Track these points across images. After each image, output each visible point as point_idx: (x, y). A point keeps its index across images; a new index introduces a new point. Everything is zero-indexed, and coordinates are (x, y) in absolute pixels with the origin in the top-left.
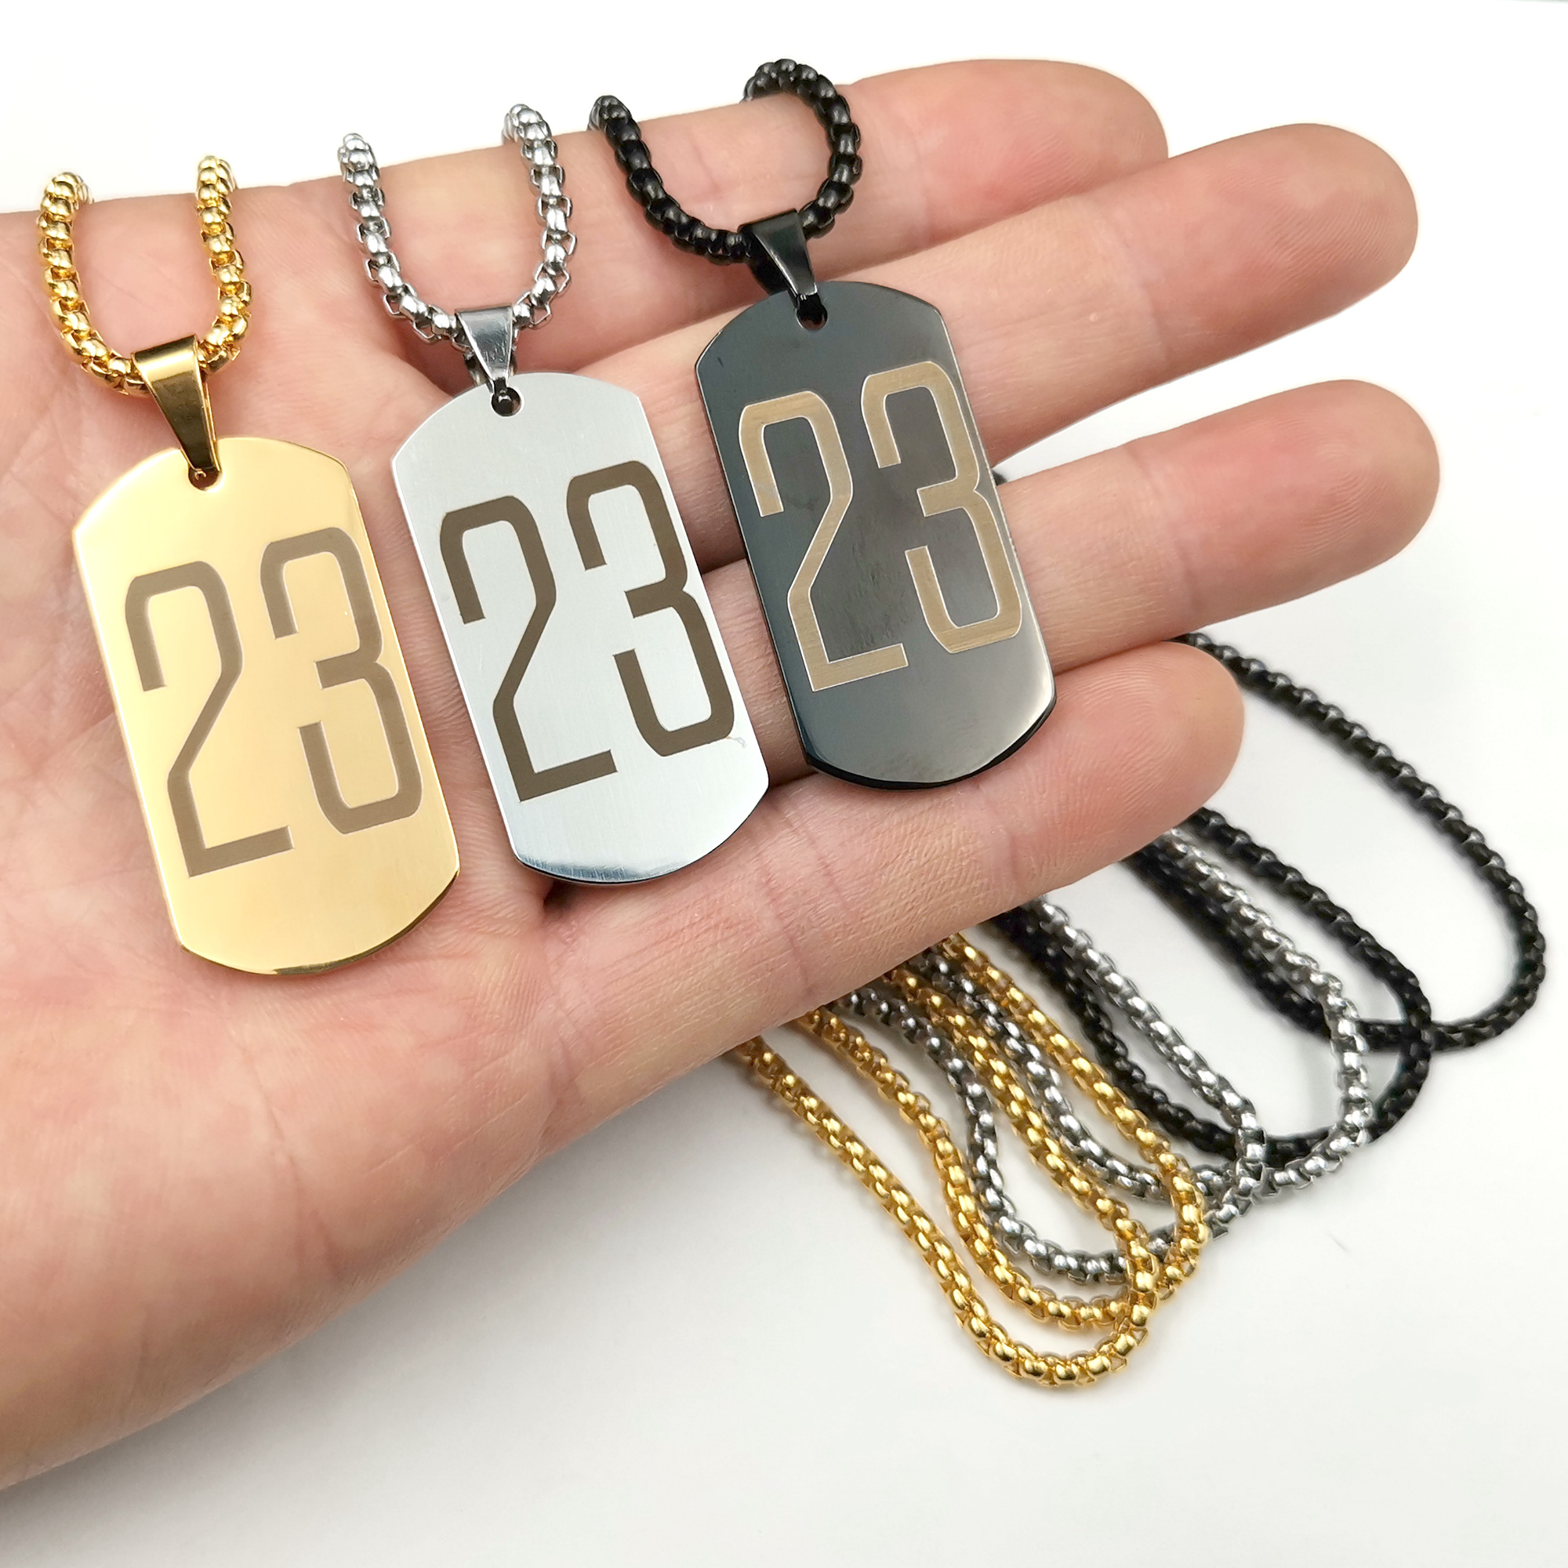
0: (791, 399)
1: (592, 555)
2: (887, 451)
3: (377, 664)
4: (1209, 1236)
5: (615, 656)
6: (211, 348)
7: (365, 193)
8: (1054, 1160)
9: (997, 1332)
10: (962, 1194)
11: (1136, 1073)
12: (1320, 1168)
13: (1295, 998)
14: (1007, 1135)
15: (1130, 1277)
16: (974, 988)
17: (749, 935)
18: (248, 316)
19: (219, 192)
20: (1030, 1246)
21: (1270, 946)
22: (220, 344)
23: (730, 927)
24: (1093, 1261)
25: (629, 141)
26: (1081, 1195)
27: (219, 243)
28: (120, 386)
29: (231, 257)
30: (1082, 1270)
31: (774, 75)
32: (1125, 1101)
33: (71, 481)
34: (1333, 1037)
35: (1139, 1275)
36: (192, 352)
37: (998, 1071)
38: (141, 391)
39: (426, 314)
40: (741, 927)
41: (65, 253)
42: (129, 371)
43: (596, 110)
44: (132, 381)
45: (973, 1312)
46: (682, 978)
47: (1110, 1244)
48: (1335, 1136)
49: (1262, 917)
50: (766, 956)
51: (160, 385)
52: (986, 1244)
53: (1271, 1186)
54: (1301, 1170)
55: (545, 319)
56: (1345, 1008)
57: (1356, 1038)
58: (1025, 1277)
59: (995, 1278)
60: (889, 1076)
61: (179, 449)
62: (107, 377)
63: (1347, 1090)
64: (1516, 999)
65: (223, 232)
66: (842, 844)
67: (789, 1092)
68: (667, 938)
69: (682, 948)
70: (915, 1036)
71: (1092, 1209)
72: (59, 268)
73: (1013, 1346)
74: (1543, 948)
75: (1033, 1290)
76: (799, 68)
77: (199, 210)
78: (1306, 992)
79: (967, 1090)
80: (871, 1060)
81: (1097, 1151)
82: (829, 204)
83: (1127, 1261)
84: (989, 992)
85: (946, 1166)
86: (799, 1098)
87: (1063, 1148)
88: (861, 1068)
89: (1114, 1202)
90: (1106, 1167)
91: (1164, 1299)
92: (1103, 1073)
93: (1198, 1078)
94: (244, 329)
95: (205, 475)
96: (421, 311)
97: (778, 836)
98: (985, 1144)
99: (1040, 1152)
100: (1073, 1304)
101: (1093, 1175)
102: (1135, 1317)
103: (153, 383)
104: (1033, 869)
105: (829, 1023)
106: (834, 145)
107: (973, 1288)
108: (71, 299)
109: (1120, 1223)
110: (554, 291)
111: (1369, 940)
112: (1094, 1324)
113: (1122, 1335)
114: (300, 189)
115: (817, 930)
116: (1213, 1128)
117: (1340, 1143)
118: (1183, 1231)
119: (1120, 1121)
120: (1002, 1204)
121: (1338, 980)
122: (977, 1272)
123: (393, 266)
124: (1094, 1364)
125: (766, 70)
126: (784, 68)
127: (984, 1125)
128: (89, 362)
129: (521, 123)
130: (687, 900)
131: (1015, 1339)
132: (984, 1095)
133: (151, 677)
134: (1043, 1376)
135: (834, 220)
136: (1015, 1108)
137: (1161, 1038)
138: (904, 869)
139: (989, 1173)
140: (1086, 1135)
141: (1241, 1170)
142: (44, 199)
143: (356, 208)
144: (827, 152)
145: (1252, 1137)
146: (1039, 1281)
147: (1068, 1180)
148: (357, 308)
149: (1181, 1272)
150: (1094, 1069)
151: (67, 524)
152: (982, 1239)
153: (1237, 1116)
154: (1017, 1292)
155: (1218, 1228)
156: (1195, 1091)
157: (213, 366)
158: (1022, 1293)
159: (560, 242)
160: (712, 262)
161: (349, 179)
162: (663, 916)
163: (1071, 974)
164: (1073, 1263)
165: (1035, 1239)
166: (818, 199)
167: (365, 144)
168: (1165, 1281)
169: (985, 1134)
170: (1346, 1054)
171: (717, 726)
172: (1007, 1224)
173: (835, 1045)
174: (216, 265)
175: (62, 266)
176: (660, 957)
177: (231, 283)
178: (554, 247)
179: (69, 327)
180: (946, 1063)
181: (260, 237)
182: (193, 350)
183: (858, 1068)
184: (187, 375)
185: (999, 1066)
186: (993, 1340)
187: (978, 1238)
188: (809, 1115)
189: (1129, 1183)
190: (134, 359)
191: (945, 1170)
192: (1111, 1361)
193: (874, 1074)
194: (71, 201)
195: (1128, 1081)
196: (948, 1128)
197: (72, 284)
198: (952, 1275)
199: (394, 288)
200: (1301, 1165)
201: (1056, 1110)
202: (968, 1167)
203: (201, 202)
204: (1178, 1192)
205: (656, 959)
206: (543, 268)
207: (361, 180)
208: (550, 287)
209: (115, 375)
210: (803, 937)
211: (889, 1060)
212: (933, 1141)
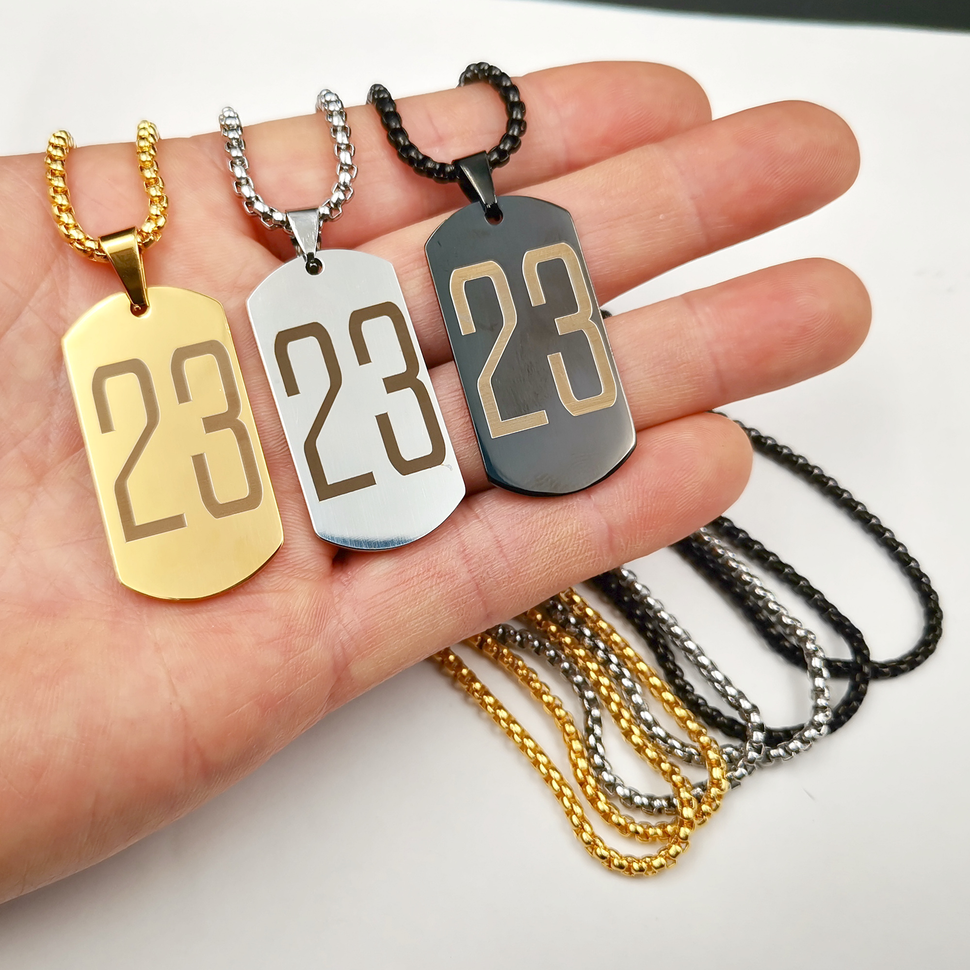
0: (481, 266)
1: (363, 357)
2: (537, 296)
3: (237, 420)
4: (729, 788)
5: (376, 416)
6: (145, 234)
7: (234, 143)
8: (636, 739)
9: (598, 841)
10: (580, 758)
11: (688, 687)
12: (798, 748)
13: (787, 644)
14: (608, 722)
15: (680, 811)
16: (591, 633)
17: (451, 582)
18: (166, 216)
19: (150, 143)
20: (619, 790)
21: (773, 612)
22: (150, 232)
23: (441, 577)
24: (657, 800)
25: (389, 112)
26: (652, 761)
27: (150, 172)
28: (92, 256)
29: (156, 180)
30: (651, 806)
31: (476, 71)
32: (680, 704)
33: (62, 311)
34: (809, 668)
35: (685, 809)
36: (134, 237)
37: (604, 684)
38: (104, 259)
39: (269, 213)
40: (447, 577)
41: (62, 178)
42: (97, 248)
43: (371, 92)
44: (99, 254)
45: (584, 829)
46: (412, 606)
47: (669, 790)
48: (808, 729)
49: (769, 594)
50: (461, 594)
51: (115, 256)
52: (593, 788)
53: (768, 758)
54: (786, 748)
55: (339, 215)
56: (817, 650)
57: (823, 669)
58: (616, 809)
59: (597, 809)
60: (538, 685)
61: (125, 293)
62: (84, 251)
63: (816, 700)
64: (923, 648)
65: (152, 166)
66: (508, 529)
67: (477, 693)
68: (404, 583)
69: (412, 589)
70: (554, 661)
71: (658, 769)
72: (57, 187)
73: (607, 850)
74: (941, 617)
75: (621, 817)
76: (491, 68)
77: (138, 153)
78: (794, 641)
79: (584, 694)
80: (528, 675)
81: (663, 734)
82: (507, 148)
83: (678, 800)
84: (600, 636)
85: (571, 740)
86: (482, 697)
87: (642, 731)
88: (521, 680)
89: (672, 765)
90: (668, 744)
91: (700, 824)
92: (668, 687)
93: (726, 691)
94: (164, 223)
95: (140, 308)
96: (265, 211)
97: (471, 523)
98: (594, 728)
99: (628, 734)
100: (645, 826)
101: (659, 748)
102: (682, 835)
103: (110, 254)
104: (622, 546)
105: (502, 651)
106: (510, 113)
107: (585, 814)
108: (64, 205)
109: (674, 777)
110: (344, 200)
111: (834, 610)
112: (657, 839)
113: (674, 846)
114: (196, 140)
115: (492, 579)
116: (734, 721)
117: (811, 733)
118: (713, 783)
119: (677, 716)
120: (604, 765)
121: (813, 634)
122: (587, 805)
123: (250, 185)
124: (656, 863)
125: (472, 68)
126: (482, 68)
127: (594, 716)
128: (74, 242)
129: (326, 101)
130: (415, 561)
131: (608, 846)
132: (595, 698)
133: (106, 425)
134: (625, 869)
135: (509, 157)
136: (614, 707)
137: (704, 667)
138: (545, 544)
139: (596, 745)
140: (656, 724)
141: (750, 747)
142: (49, 146)
143: (229, 151)
144: (505, 118)
145: (757, 728)
146: (624, 812)
147: (644, 751)
148: (229, 211)
149: (710, 808)
150: (663, 685)
151: (58, 336)
152: (590, 785)
153: (748, 715)
154: (611, 819)
155: (735, 783)
156: (724, 699)
157: (145, 245)
158: (614, 818)
159: (347, 171)
160: (436, 182)
161: (225, 134)
162: (401, 570)
163: (650, 626)
164: (645, 801)
165: (623, 786)
166: (499, 145)
167: (235, 113)
168: (701, 813)
169: (595, 722)
170: (816, 679)
171: (436, 458)
172: (606, 776)
173: (506, 666)
174: (148, 185)
175: (59, 186)
176: (399, 594)
177: (156, 196)
178: (344, 173)
179: (62, 221)
180: (573, 678)
181: (175, 167)
182: (134, 235)
183: (519, 680)
184: (130, 250)
185: (604, 681)
186: (595, 846)
187: (588, 784)
188: (489, 707)
189: (681, 754)
190: (100, 240)
191: (570, 743)
192: (666, 861)
193: (528, 683)
194: (64, 148)
195: (683, 692)
196: (573, 717)
197: (65, 196)
198: (572, 806)
199: (250, 198)
200: (787, 746)
201: (638, 709)
202: (584, 742)
203: (139, 148)
204: (710, 760)
205: (397, 595)
206: (338, 186)
207: (231, 135)
208: (342, 197)
209: (89, 250)
210: (484, 583)
211: (538, 675)
212: (563, 725)
